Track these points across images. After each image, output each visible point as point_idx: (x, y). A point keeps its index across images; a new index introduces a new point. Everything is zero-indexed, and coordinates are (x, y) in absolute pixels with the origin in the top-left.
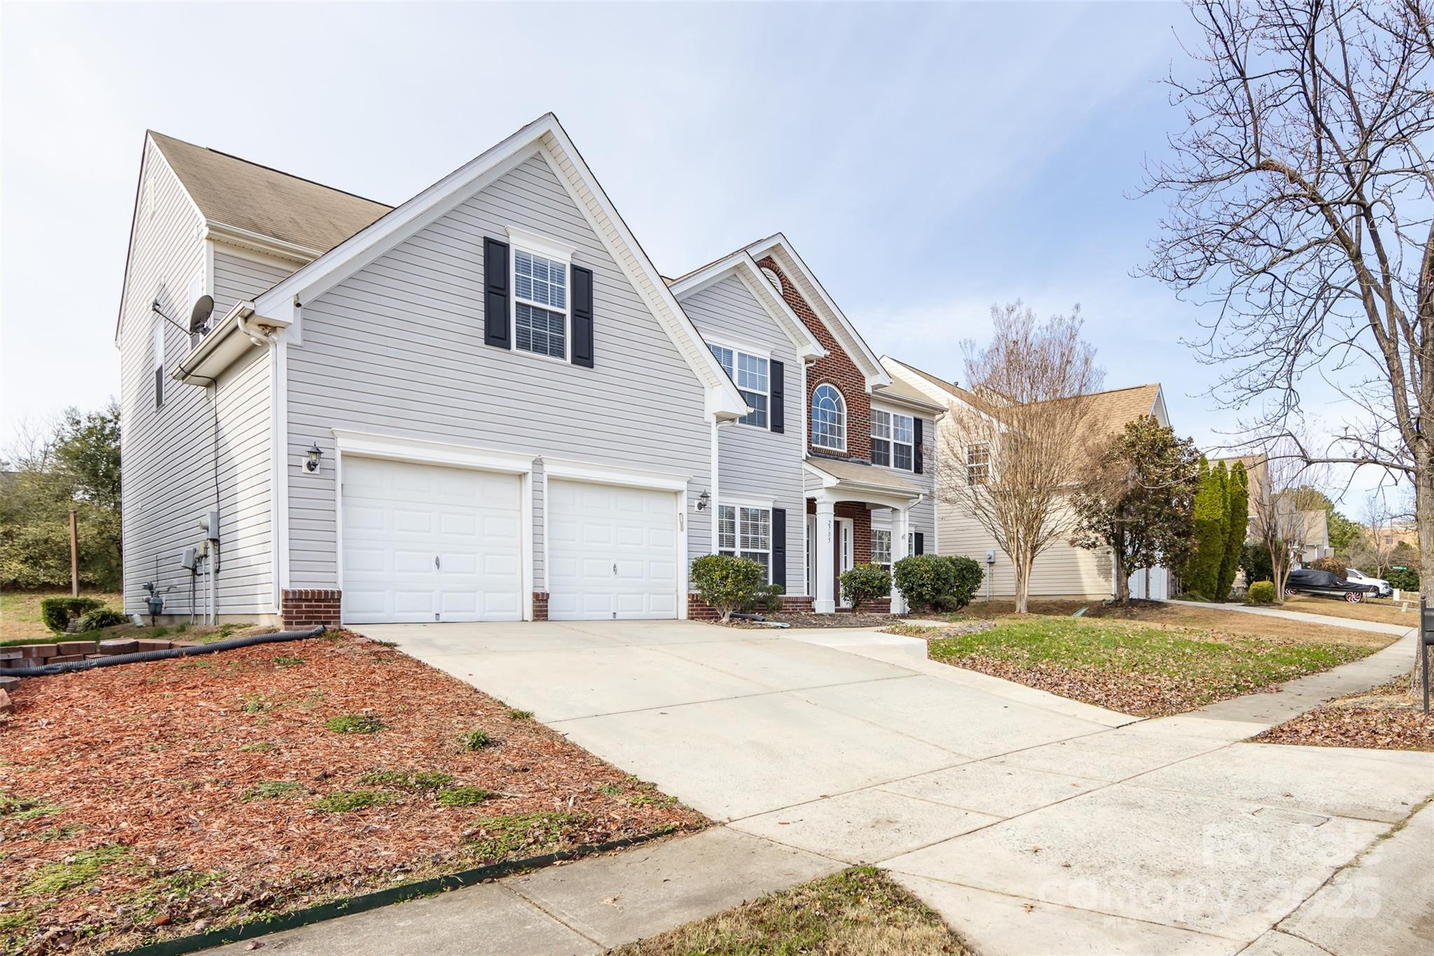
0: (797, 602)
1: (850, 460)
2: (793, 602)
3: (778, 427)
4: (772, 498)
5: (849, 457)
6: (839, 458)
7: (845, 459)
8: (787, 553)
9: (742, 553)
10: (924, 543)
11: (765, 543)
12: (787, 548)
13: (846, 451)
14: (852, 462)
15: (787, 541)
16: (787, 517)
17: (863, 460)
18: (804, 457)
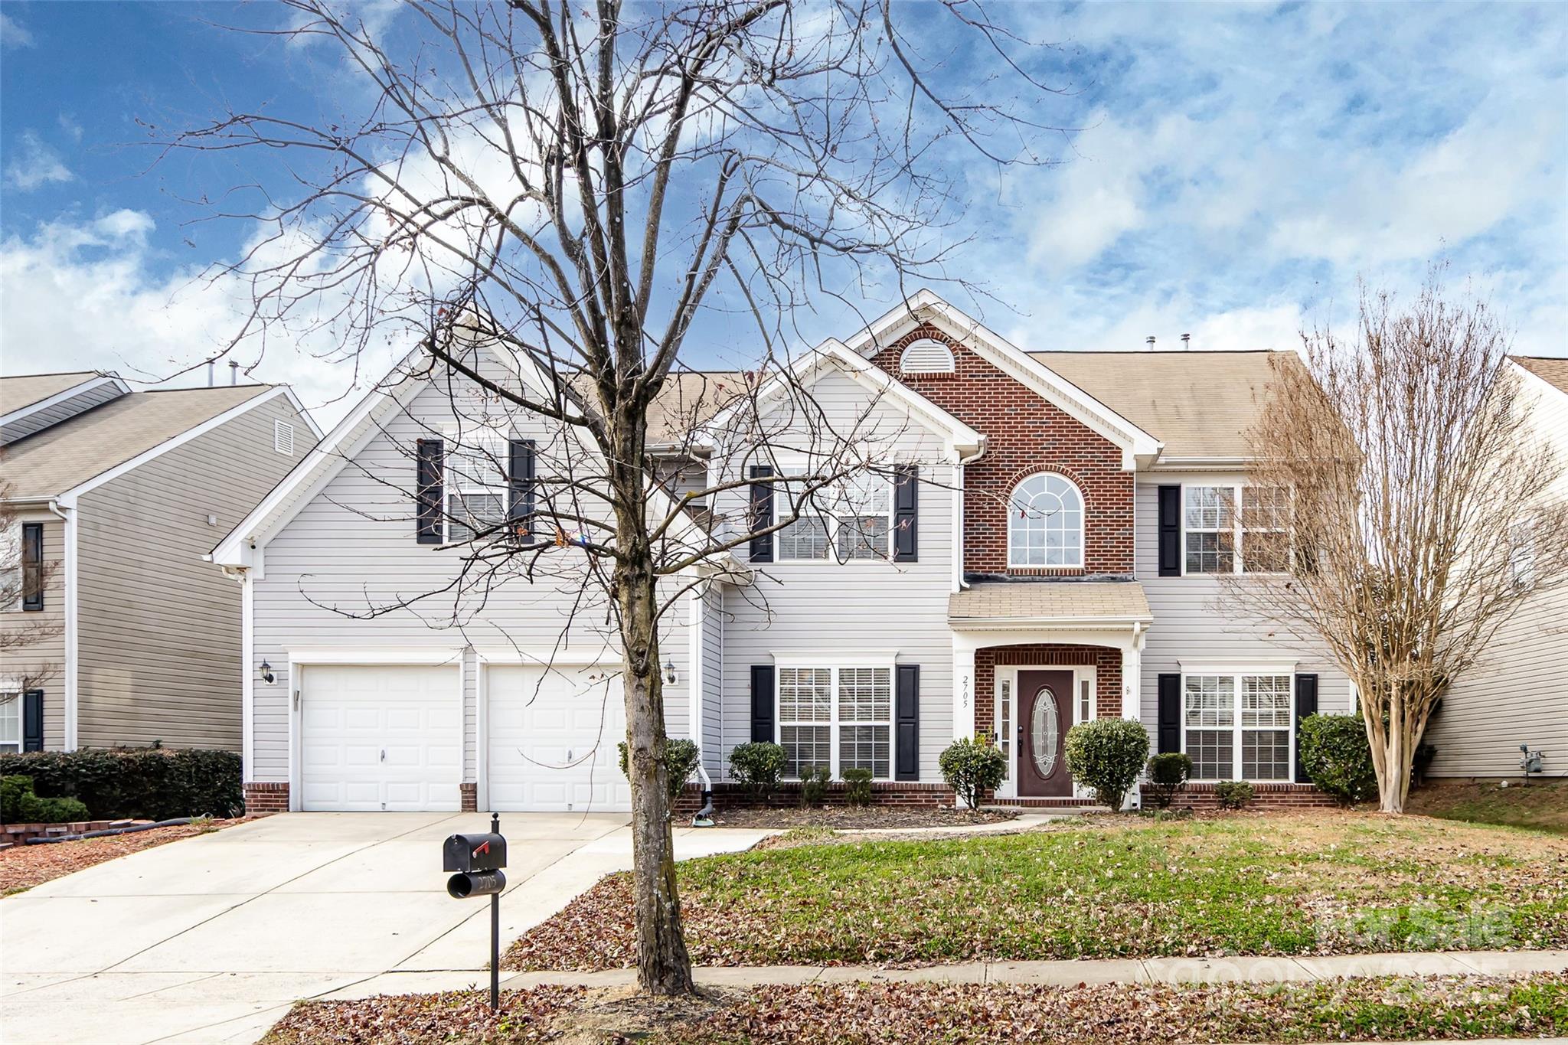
0: (933, 791)
1: (1085, 578)
2: (928, 791)
3: (907, 550)
4: (897, 650)
5: (1083, 575)
6: (1063, 578)
7: (1074, 578)
8: (922, 725)
9: (842, 728)
10: (1320, 690)
11: (882, 713)
12: (922, 716)
13: (1081, 565)
14: (1089, 581)
15: (922, 708)
16: (922, 675)
17: (1114, 575)
18: (956, 589)
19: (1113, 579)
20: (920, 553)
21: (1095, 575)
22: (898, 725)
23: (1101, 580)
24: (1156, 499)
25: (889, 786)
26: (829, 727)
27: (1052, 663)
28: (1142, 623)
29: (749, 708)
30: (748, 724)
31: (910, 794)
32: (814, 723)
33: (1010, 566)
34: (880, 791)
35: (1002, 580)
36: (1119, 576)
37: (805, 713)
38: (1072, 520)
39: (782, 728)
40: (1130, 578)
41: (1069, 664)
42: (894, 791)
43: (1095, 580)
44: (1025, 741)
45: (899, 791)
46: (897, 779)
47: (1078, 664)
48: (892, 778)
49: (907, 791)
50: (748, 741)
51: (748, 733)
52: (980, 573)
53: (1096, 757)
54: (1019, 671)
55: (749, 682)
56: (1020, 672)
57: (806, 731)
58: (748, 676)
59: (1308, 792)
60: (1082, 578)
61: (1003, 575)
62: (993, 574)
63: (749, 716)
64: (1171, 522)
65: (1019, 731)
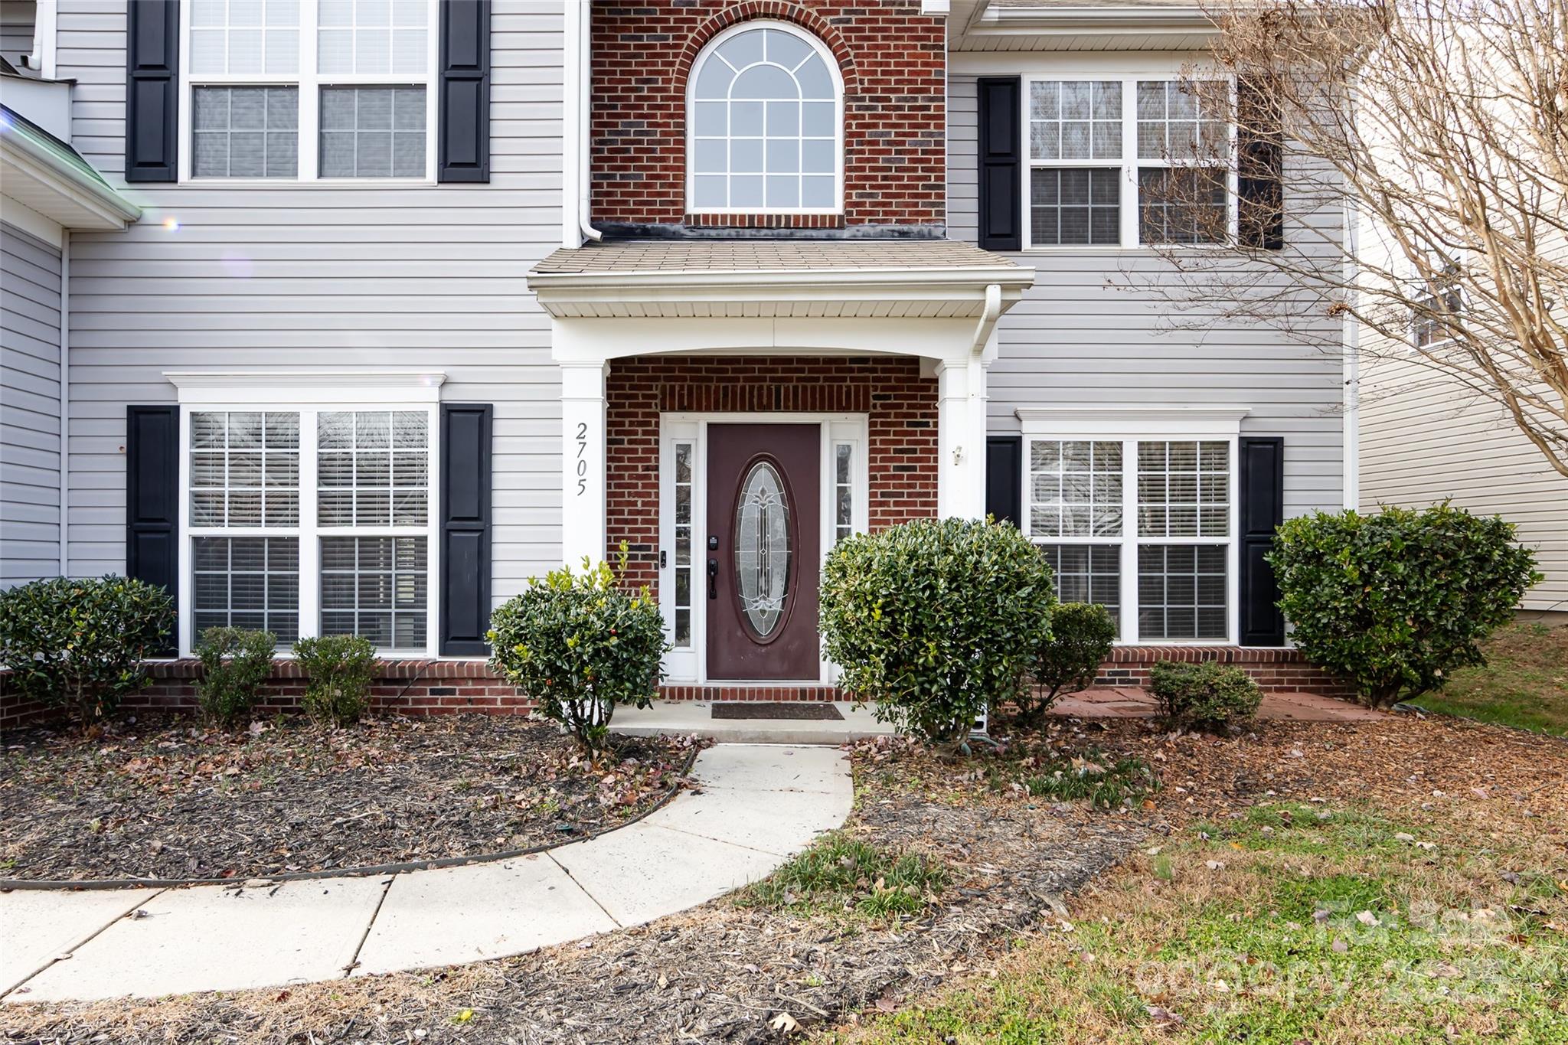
1: (846, 233)
4: (441, 371)
5: (841, 227)
6: (799, 233)
7: (823, 233)
8: (498, 534)
9: (324, 541)
10: (1289, 468)
11: (413, 508)
12: (499, 516)
13: (838, 209)
14: (854, 238)
15: (498, 498)
16: (499, 428)
17: (905, 228)
18: (573, 242)
19: (904, 235)
20: (497, 164)
21: (866, 228)
22: (446, 535)
23: (880, 237)
24: (973, 105)
25: (423, 669)
26: (296, 539)
27: (778, 409)
28: (1006, 287)
29: (121, 498)
30: (121, 533)
31: (470, 686)
32: (264, 531)
33: (692, 209)
34: (402, 681)
35: (676, 236)
36: (914, 228)
37: (244, 508)
38: (819, 118)
39: (197, 540)
40: (938, 232)
41: (813, 409)
42: (434, 680)
43: (866, 237)
44: (723, 566)
45: (444, 680)
46: (443, 652)
47: (831, 409)
48: (431, 651)
49: (463, 680)
50: (121, 571)
51: (120, 551)
52: (629, 223)
53: (916, 630)
54: (710, 425)
55: (123, 442)
56: (711, 427)
57: (247, 548)
58: (121, 428)
59: (1269, 664)
60: (838, 233)
61: (678, 227)
62: (657, 224)
63: (121, 516)
64: (1001, 146)
65: (711, 548)
